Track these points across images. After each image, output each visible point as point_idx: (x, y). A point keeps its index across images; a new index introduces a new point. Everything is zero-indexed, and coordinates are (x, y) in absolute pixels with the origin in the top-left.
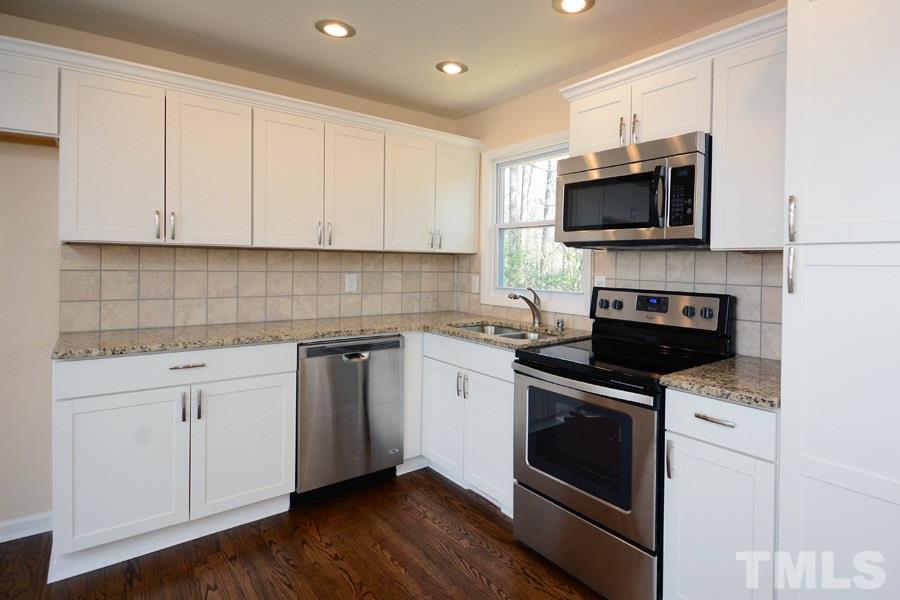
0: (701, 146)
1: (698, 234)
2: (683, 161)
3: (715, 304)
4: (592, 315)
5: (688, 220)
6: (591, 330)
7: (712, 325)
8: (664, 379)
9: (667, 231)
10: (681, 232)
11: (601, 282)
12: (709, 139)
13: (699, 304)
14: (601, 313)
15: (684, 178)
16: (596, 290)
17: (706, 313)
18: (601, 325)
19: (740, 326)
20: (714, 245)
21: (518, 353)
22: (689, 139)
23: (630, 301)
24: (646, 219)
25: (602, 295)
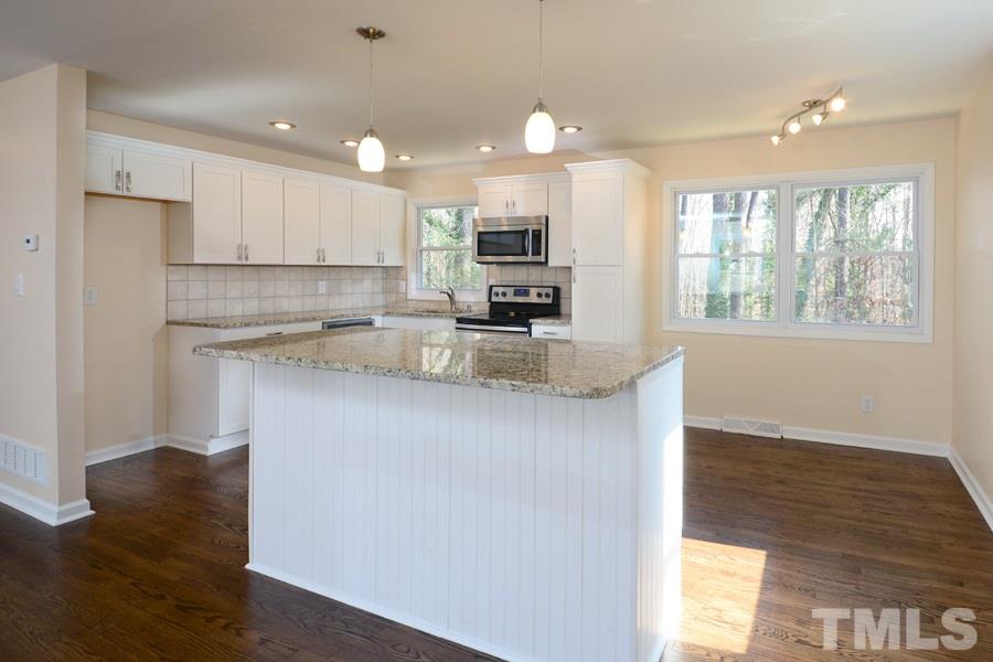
0: (544, 222)
1: (543, 260)
2: (536, 227)
3: (550, 291)
4: (490, 300)
5: (539, 254)
6: (488, 309)
7: (549, 301)
8: (531, 321)
9: (530, 258)
10: (536, 259)
11: (492, 282)
12: (547, 218)
13: (544, 291)
14: (494, 299)
15: (537, 235)
16: (491, 287)
17: (547, 295)
18: (493, 305)
19: (562, 301)
20: (549, 264)
21: (457, 319)
22: (539, 218)
23: (510, 291)
24: (520, 252)
25: (495, 290)
